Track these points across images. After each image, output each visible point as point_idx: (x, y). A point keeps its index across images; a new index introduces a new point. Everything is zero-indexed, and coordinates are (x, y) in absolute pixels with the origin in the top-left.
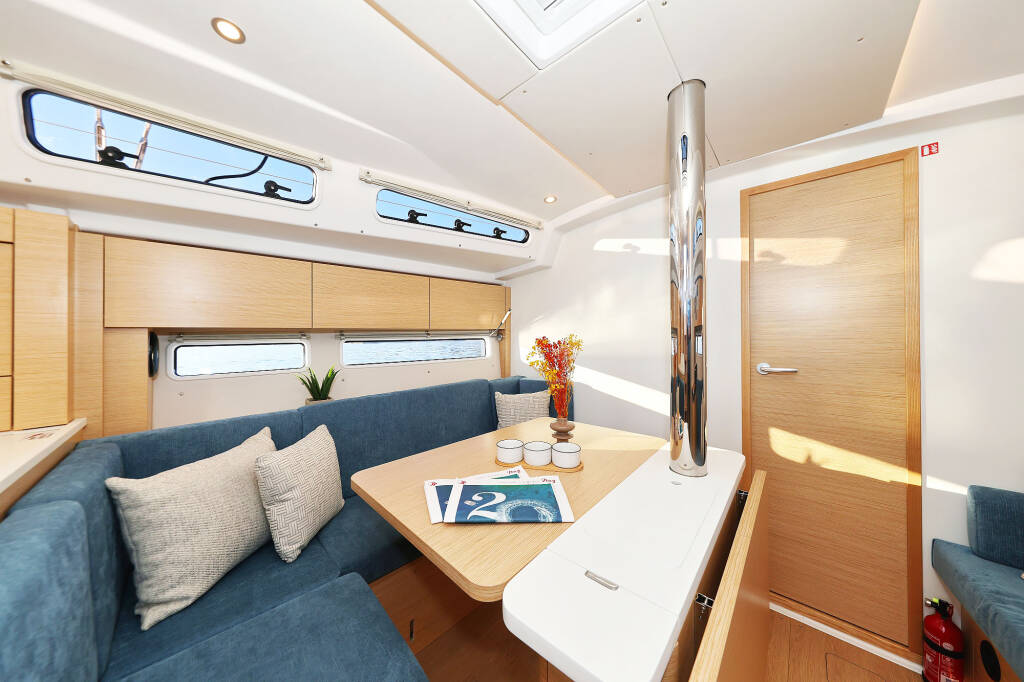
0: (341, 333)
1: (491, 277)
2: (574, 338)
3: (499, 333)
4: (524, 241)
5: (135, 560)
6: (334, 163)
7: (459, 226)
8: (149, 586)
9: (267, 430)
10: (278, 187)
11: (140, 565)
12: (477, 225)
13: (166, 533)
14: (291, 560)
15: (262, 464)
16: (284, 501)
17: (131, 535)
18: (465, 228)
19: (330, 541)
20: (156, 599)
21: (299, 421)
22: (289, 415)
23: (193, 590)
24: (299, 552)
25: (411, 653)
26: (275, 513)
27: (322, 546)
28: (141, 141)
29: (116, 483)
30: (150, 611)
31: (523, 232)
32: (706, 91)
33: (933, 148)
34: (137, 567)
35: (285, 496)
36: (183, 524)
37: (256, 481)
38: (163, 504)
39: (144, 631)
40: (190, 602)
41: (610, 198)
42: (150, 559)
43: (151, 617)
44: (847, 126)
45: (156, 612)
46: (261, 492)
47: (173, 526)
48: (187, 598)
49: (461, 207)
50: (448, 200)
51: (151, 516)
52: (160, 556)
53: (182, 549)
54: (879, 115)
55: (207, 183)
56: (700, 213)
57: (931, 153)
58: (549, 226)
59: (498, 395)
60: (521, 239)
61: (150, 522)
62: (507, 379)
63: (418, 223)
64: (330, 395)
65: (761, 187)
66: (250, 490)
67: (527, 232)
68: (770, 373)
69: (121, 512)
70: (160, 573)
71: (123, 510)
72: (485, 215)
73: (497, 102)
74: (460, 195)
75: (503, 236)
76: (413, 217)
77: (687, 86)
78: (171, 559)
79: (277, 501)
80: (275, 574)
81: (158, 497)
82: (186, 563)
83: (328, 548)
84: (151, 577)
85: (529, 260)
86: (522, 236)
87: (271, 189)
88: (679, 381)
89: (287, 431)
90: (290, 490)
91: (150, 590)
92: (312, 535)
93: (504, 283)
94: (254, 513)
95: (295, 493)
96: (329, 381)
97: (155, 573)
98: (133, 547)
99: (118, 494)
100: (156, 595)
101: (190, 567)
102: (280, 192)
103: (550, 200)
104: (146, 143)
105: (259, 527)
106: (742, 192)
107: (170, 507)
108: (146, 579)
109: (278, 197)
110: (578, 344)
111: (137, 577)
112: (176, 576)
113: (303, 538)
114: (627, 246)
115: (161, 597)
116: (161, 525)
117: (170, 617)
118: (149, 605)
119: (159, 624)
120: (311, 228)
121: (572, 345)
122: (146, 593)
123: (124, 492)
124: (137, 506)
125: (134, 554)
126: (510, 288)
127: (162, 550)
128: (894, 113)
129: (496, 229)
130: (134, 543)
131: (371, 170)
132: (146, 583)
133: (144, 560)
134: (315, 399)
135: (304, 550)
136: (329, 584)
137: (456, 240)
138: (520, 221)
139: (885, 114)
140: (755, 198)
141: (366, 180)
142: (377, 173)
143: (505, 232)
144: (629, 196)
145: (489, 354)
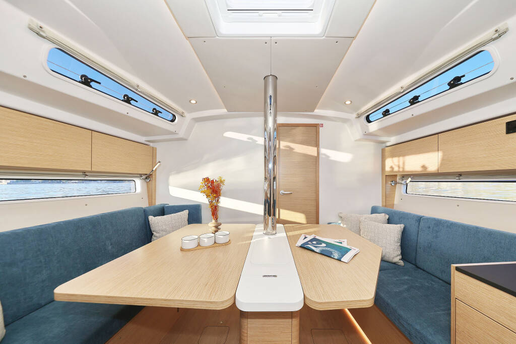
1: (142, 139)
3: (148, 177)
4: (173, 121)
7: (128, 100)
12: (141, 102)
18: (132, 102)
31: (171, 115)
33: (322, 125)
41: (225, 110)
49: (134, 88)
57: (322, 127)
58: (189, 116)
59: (151, 218)
60: (170, 119)
62: (156, 206)
63: (91, 87)
65: (282, 124)
67: (174, 116)
72: (148, 98)
73: (187, 39)
74: (133, 79)
75: (159, 114)
76: (86, 81)
77: (271, 77)
85: (175, 133)
86: (170, 117)
88: (268, 201)
93: (151, 144)
103: (193, 102)
110: (223, 182)
114: (248, 139)
126: (156, 148)
129: (154, 109)
131: (45, 27)
137: (124, 108)
138: (172, 108)
139: (315, 111)
140: (280, 128)
141: (38, 33)
142: (50, 31)
143: (161, 112)
144: (234, 113)
145: (139, 190)
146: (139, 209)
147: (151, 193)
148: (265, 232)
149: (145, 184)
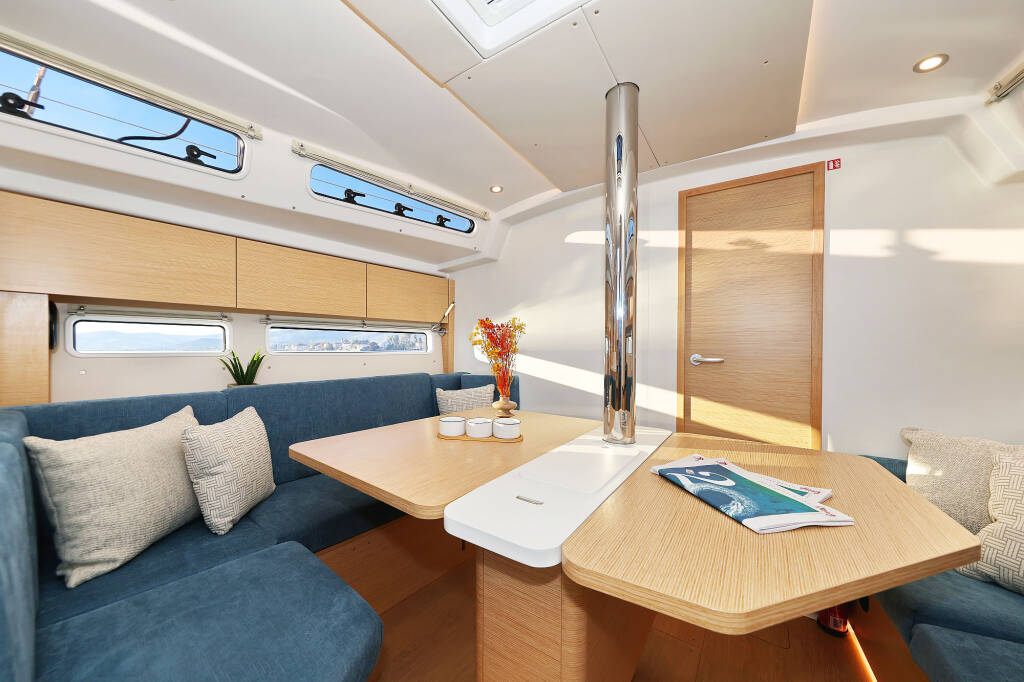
0: (267, 316)
1: (433, 268)
2: (517, 321)
3: (442, 328)
4: (470, 231)
5: (56, 521)
6: (266, 132)
7: (400, 210)
8: (74, 546)
9: (188, 409)
10: (201, 153)
11: (62, 526)
12: (419, 210)
13: (90, 495)
14: (223, 533)
15: (190, 436)
16: (212, 475)
17: (51, 496)
18: (405, 212)
19: (263, 518)
20: (81, 560)
21: (224, 402)
22: (214, 395)
23: (121, 553)
24: (231, 526)
25: (355, 592)
26: (204, 486)
27: (255, 523)
28: (32, 90)
29: (33, 441)
30: (75, 571)
31: (467, 221)
32: (641, 94)
33: (836, 164)
34: (58, 528)
35: (213, 470)
36: (108, 488)
37: (182, 455)
38: (86, 466)
39: (71, 589)
40: (118, 565)
41: (557, 191)
42: (74, 520)
43: (75, 577)
44: (766, 138)
45: (82, 572)
46: (188, 467)
47: (98, 489)
48: (114, 561)
49: (403, 189)
50: (387, 182)
51: (73, 478)
52: (84, 518)
53: (107, 512)
54: (792, 130)
55: (120, 141)
56: (632, 214)
57: (835, 168)
58: (495, 217)
59: (439, 391)
60: (467, 229)
61: (72, 484)
62: (450, 373)
63: (355, 203)
64: (255, 382)
65: (697, 190)
66: (176, 463)
67: (472, 222)
68: (702, 362)
69: (40, 472)
70: (85, 534)
71: (43, 470)
72: (428, 200)
73: (442, 86)
74: (401, 177)
75: (446, 223)
76: (350, 197)
77: (623, 88)
78: (96, 521)
79: (207, 475)
80: (206, 544)
81: (80, 458)
82: (112, 527)
83: (260, 524)
84: (76, 538)
85: (475, 252)
86: (467, 226)
87: (193, 155)
89: (211, 410)
90: (220, 464)
91: (74, 550)
92: (244, 511)
93: (448, 276)
94: (181, 487)
95: (226, 467)
96: (255, 365)
97: (79, 534)
98: (53, 508)
99: (37, 453)
100: (82, 555)
101: (117, 531)
102: (202, 158)
103: (497, 189)
104: (38, 93)
105: (186, 500)
106: (680, 193)
107: (94, 470)
108: (69, 539)
109: (201, 163)
110: (520, 328)
111: (59, 539)
112: (102, 538)
113: (236, 512)
115: (87, 558)
116: (85, 487)
117: (98, 578)
118: (73, 565)
119: (85, 583)
120: (239, 200)
121: (516, 328)
122: (69, 553)
123: (44, 451)
124: (59, 466)
125: (55, 515)
126: (453, 281)
127: (87, 511)
128: (804, 129)
129: (440, 216)
130: (55, 505)
131: (305, 143)
132: (68, 544)
133: (66, 521)
134: (239, 383)
135: (237, 525)
136: (267, 549)
137: (396, 224)
138: (465, 210)
139: (797, 130)
140: (692, 200)
141: (300, 153)
142: (311, 147)
143: (449, 220)
144: (575, 191)
145: (431, 348)
146: (424, 376)
147: (447, 355)
148: (606, 437)
149: (439, 339)
